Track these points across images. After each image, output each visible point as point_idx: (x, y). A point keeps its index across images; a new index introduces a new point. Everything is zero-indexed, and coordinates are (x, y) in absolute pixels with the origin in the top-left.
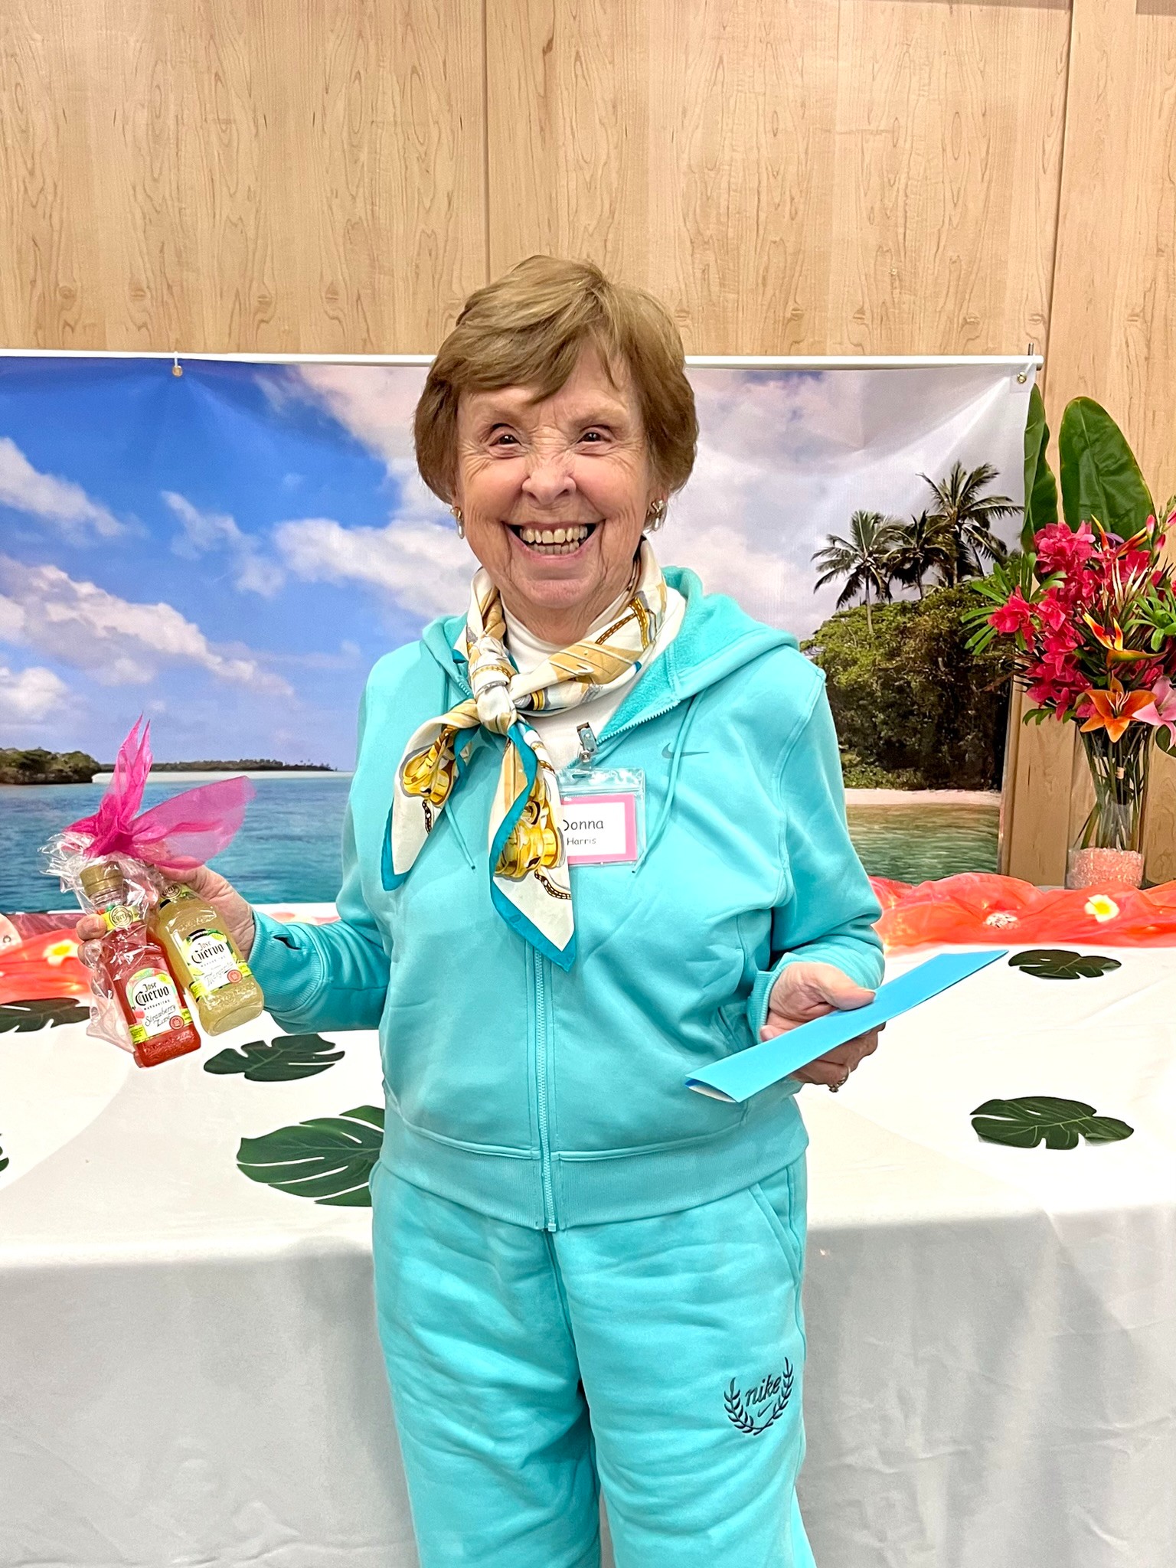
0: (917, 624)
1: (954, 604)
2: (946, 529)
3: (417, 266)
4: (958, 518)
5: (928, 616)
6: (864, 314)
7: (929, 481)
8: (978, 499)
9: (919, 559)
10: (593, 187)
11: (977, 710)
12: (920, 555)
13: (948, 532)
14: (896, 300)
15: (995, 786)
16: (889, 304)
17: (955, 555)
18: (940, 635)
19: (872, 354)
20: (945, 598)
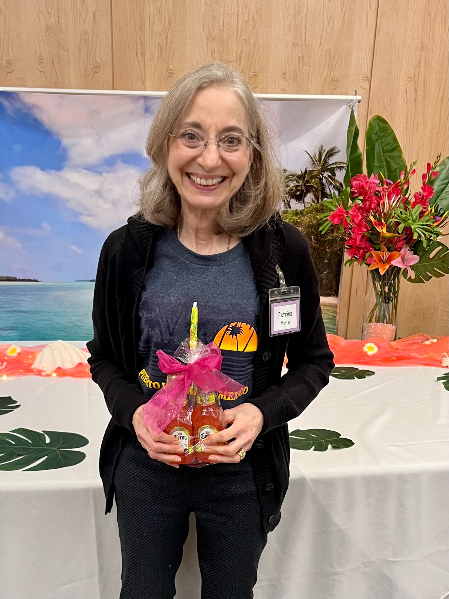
0: (302, 221)
1: (319, 211)
2: (316, 176)
3: (80, 48)
4: (322, 171)
5: (308, 217)
6: (286, 75)
7: (308, 154)
8: (331, 162)
9: (303, 190)
10: (161, 12)
11: (329, 260)
12: (304, 188)
13: (317, 178)
14: (301, 69)
15: (336, 295)
16: (298, 71)
17: (320, 188)
18: (313, 225)
19: (290, 93)
20: (315, 208)
